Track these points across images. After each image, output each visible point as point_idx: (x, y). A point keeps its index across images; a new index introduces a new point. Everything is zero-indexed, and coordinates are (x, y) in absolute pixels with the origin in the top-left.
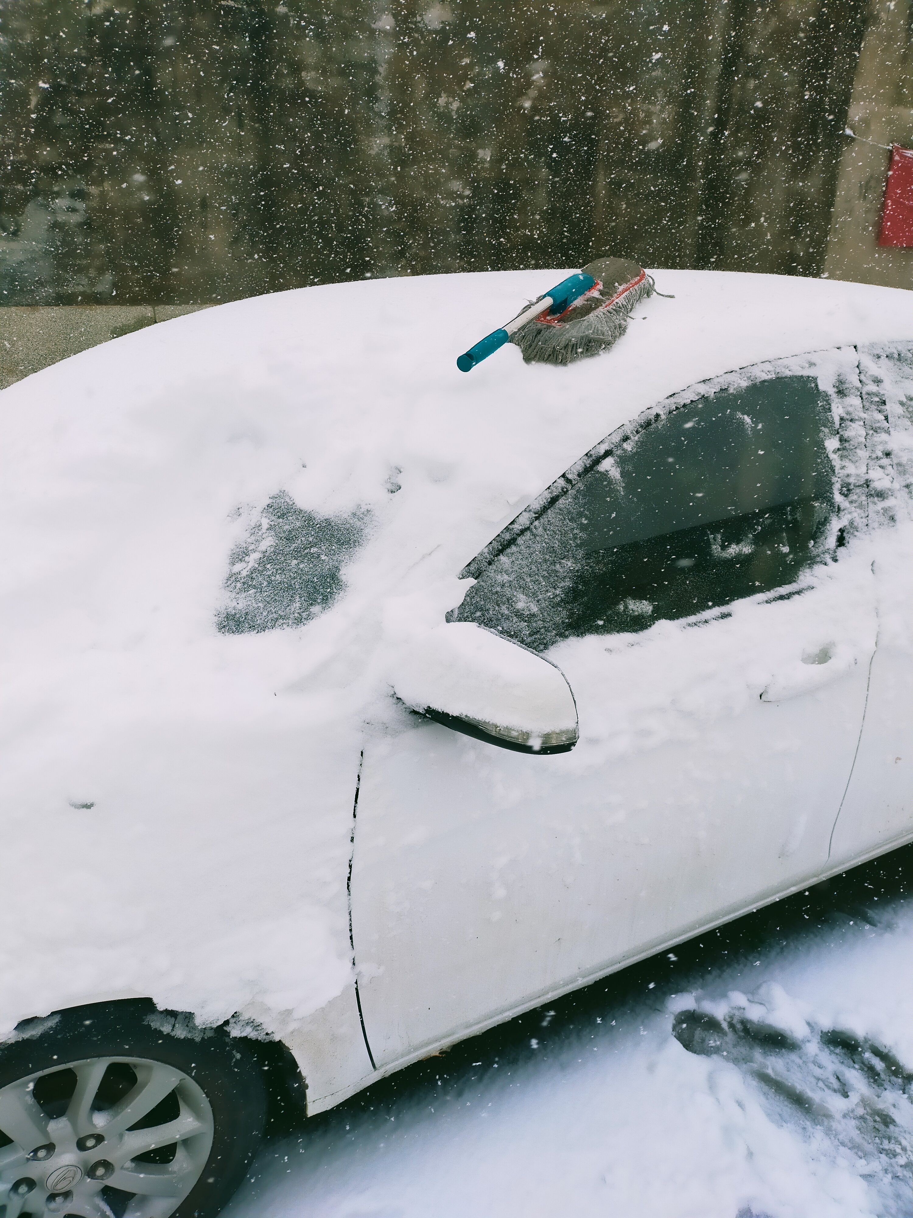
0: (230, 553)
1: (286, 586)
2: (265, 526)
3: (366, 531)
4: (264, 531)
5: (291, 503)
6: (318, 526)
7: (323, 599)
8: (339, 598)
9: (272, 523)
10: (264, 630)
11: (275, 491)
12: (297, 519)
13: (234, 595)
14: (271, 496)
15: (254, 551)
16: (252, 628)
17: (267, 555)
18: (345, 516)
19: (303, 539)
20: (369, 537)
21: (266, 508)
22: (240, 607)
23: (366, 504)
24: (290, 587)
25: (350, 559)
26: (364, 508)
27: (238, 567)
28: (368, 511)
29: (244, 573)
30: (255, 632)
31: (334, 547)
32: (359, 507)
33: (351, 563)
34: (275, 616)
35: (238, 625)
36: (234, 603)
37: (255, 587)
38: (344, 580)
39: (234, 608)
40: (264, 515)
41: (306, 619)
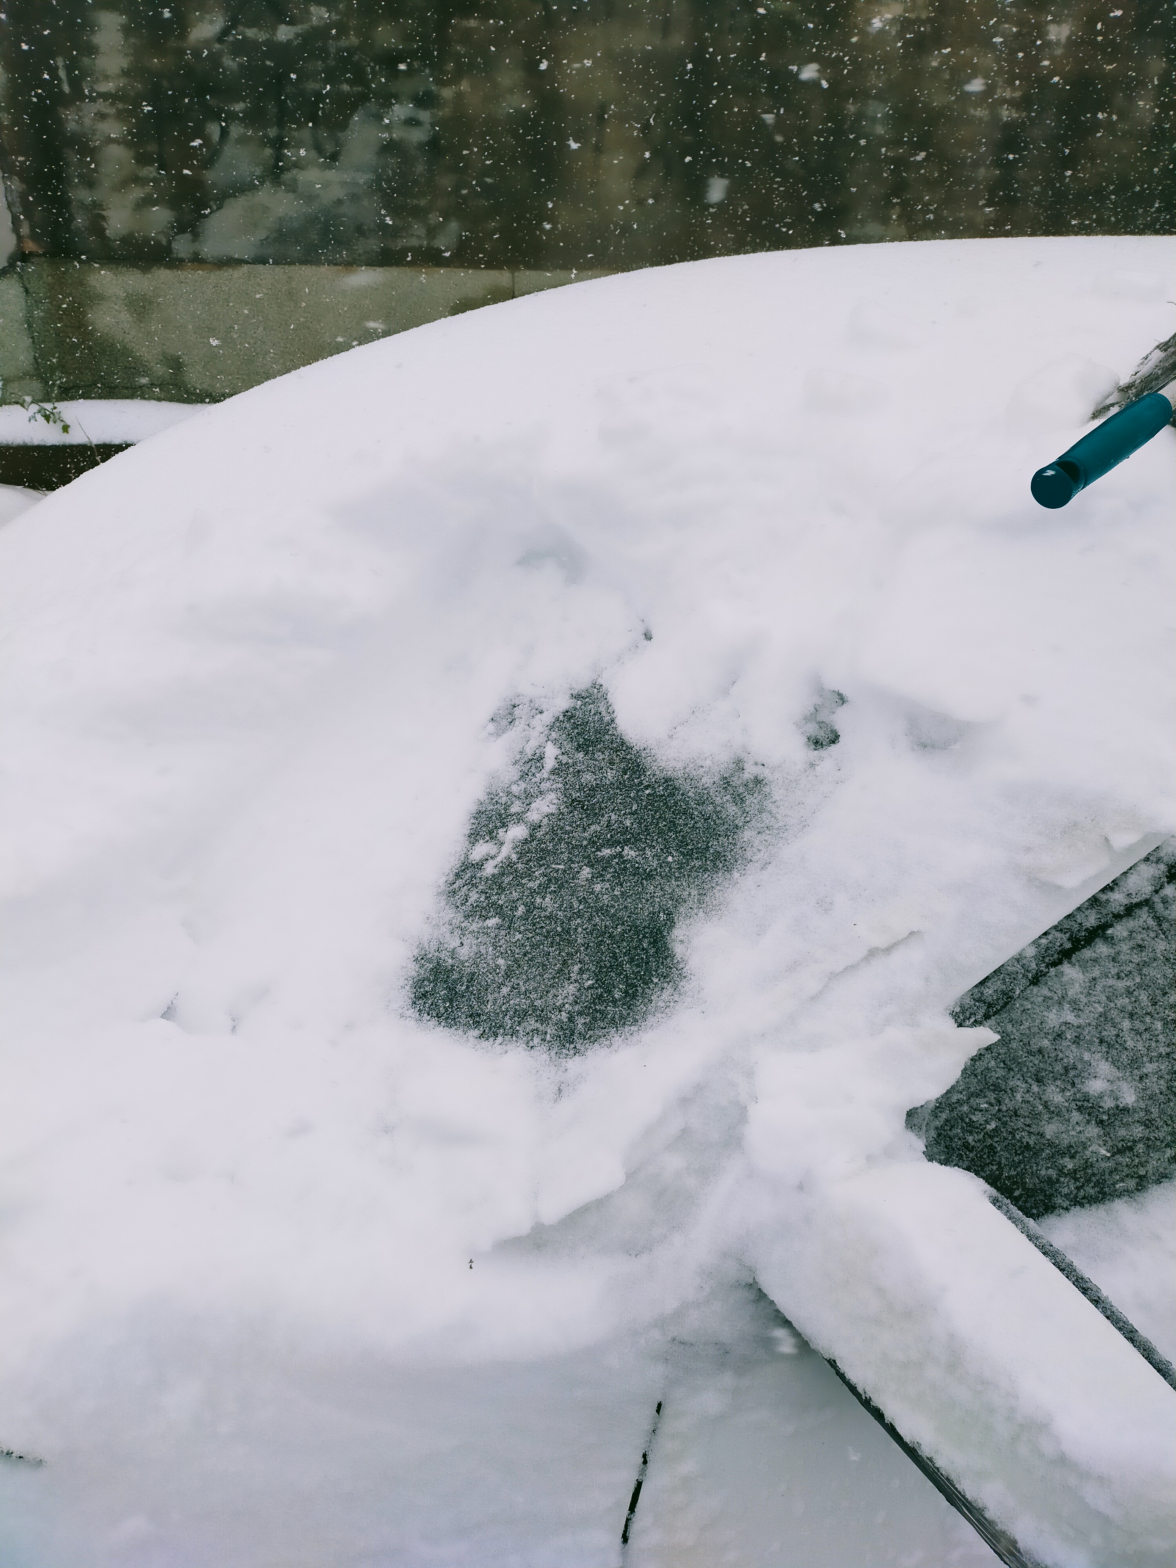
0: (474, 808)
1: (559, 929)
2: (550, 763)
3: (747, 834)
4: (546, 776)
5: (607, 719)
6: (647, 792)
7: (626, 992)
8: (661, 1004)
9: (564, 759)
10: (496, 1035)
11: (582, 684)
12: (612, 763)
13: (460, 917)
14: (575, 692)
15: (519, 818)
16: (475, 1019)
17: (539, 835)
18: (707, 781)
19: (614, 817)
20: (749, 854)
21: (561, 718)
22: (464, 953)
23: (756, 764)
24: (565, 936)
25: (699, 900)
26: (750, 771)
27: (481, 849)
28: (758, 781)
29: (490, 869)
30: (477, 1033)
31: (670, 859)
32: (739, 765)
33: (701, 914)
34: (524, 1003)
35: (451, 1001)
36: (454, 943)
37: (499, 911)
38: (678, 957)
39: (453, 953)
40: (554, 735)
41: (583, 1036)
